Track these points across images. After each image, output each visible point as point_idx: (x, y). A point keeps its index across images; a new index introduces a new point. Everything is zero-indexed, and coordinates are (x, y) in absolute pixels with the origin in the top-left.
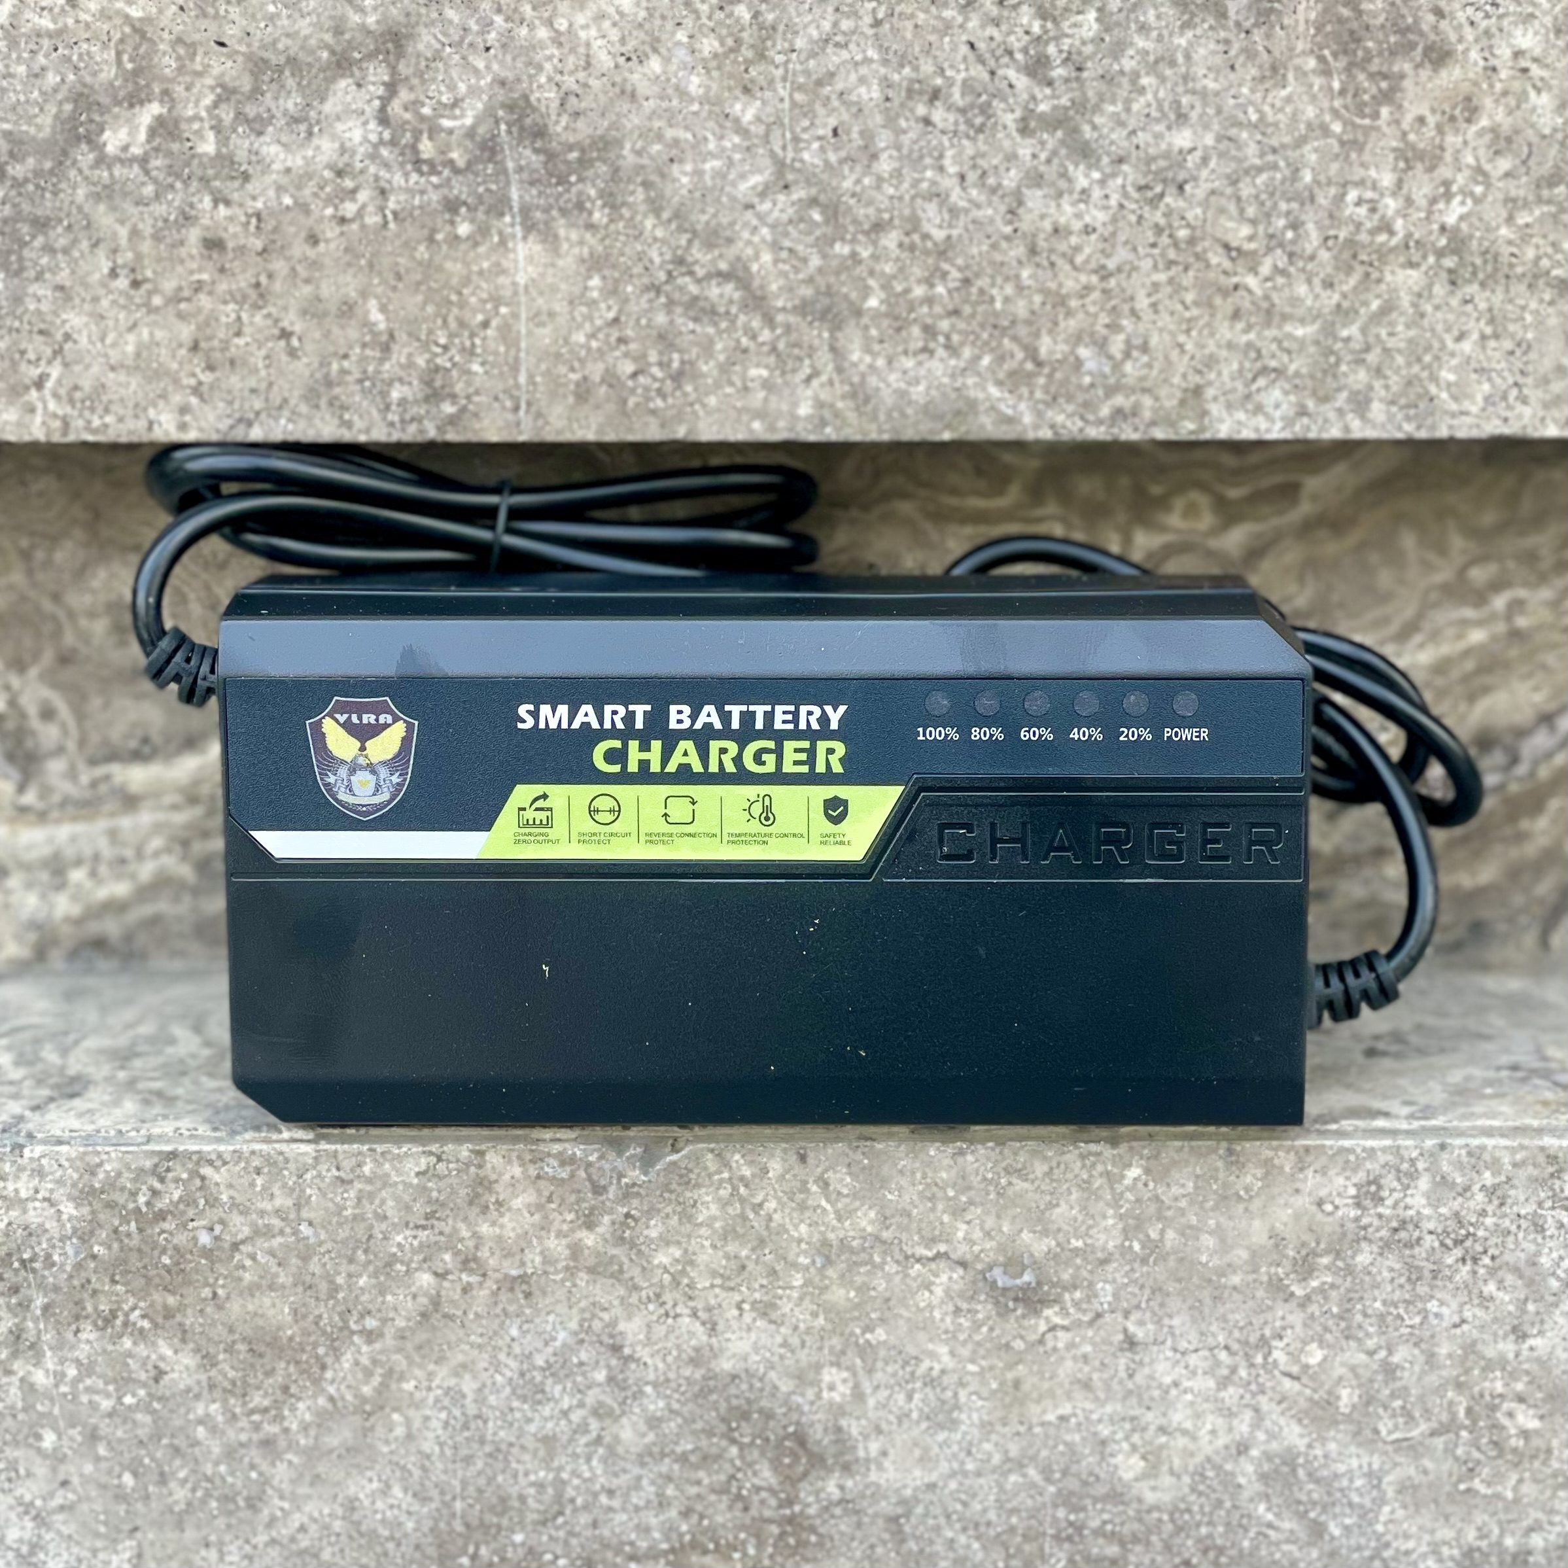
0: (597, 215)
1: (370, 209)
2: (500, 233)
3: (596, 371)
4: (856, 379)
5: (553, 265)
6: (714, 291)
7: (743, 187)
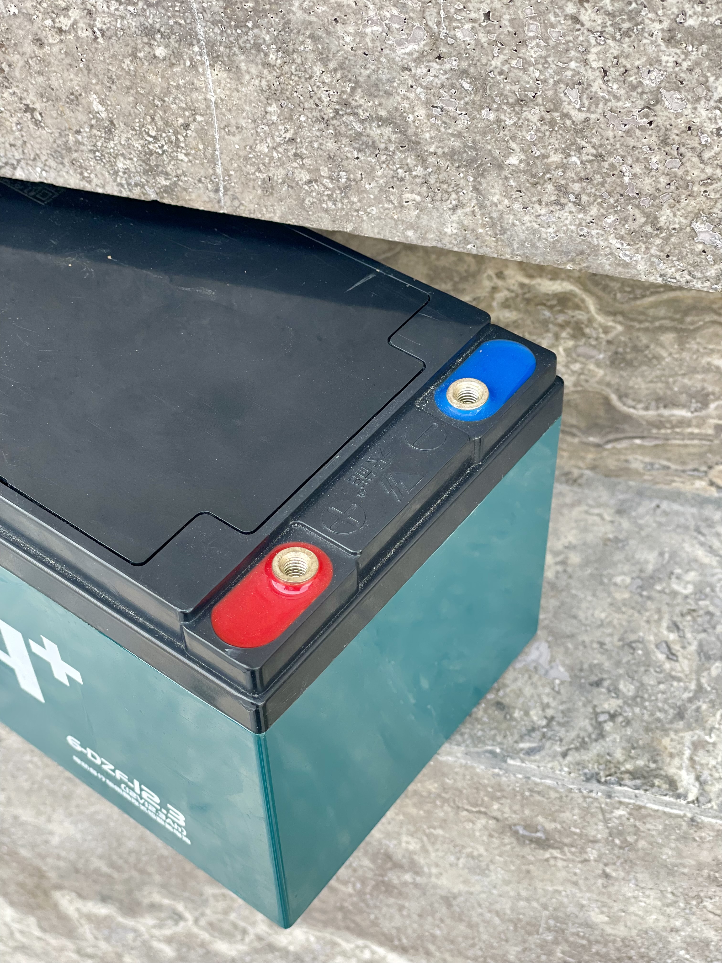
0: (272, 57)
1: (81, 25)
2: (191, 59)
3: (279, 174)
4: (495, 215)
5: (238, 91)
6: (375, 132)
7: (401, 51)
